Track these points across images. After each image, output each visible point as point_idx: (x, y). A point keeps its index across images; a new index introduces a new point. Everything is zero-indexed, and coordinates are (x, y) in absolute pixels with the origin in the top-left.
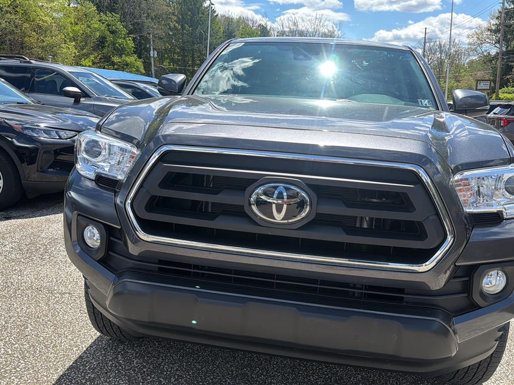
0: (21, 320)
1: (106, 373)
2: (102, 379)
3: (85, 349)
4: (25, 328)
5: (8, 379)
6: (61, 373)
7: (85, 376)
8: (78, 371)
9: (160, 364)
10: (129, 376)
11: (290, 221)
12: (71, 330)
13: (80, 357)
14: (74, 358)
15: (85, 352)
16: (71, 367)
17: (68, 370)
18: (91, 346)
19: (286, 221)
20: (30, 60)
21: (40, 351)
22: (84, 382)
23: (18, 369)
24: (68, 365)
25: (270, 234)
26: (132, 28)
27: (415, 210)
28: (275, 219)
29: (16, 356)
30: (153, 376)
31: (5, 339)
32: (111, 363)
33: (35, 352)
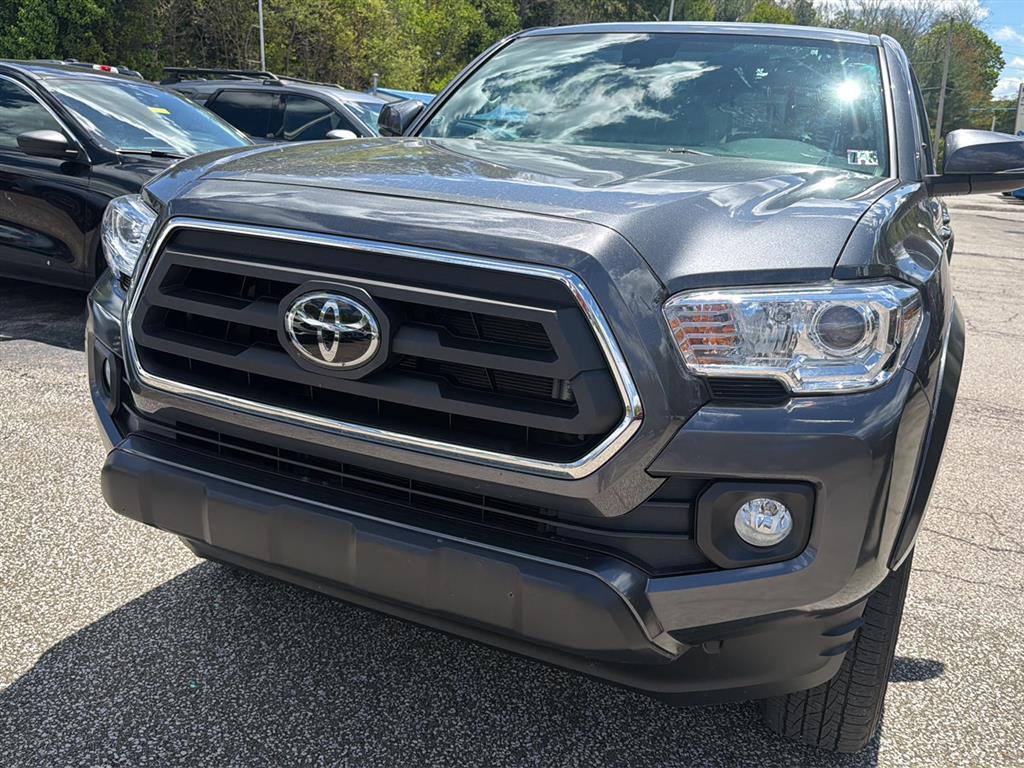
0: (103, 520)
1: (182, 619)
2: (170, 627)
3: (172, 577)
4: (102, 533)
5: (33, 605)
6: (115, 608)
7: (147, 618)
8: (142, 609)
9: (275, 619)
10: (214, 630)
11: (348, 364)
12: (170, 545)
13: (158, 589)
14: (147, 587)
15: (169, 583)
16: (136, 602)
17: (128, 605)
18: (184, 575)
19: (340, 365)
20: (280, 78)
21: (103, 571)
22: (140, 626)
23: (56, 592)
24: (131, 598)
25: (320, 386)
26: (530, 15)
27: (557, 357)
28: (323, 359)
29: (64, 572)
30: (252, 636)
31: (64, 545)
32: (199, 604)
33: (95, 571)
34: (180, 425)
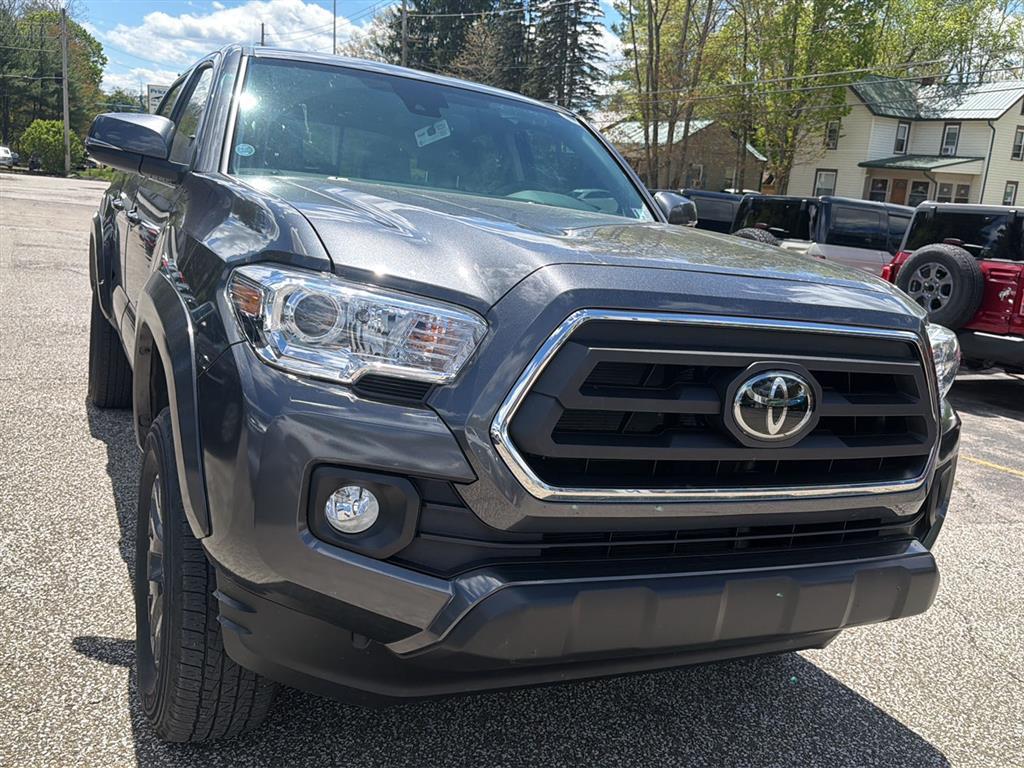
11: (787, 434)
34: (548, 537)
